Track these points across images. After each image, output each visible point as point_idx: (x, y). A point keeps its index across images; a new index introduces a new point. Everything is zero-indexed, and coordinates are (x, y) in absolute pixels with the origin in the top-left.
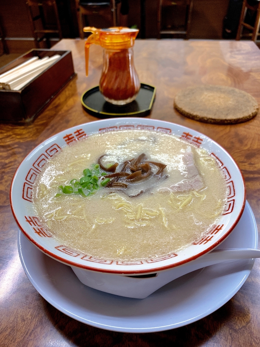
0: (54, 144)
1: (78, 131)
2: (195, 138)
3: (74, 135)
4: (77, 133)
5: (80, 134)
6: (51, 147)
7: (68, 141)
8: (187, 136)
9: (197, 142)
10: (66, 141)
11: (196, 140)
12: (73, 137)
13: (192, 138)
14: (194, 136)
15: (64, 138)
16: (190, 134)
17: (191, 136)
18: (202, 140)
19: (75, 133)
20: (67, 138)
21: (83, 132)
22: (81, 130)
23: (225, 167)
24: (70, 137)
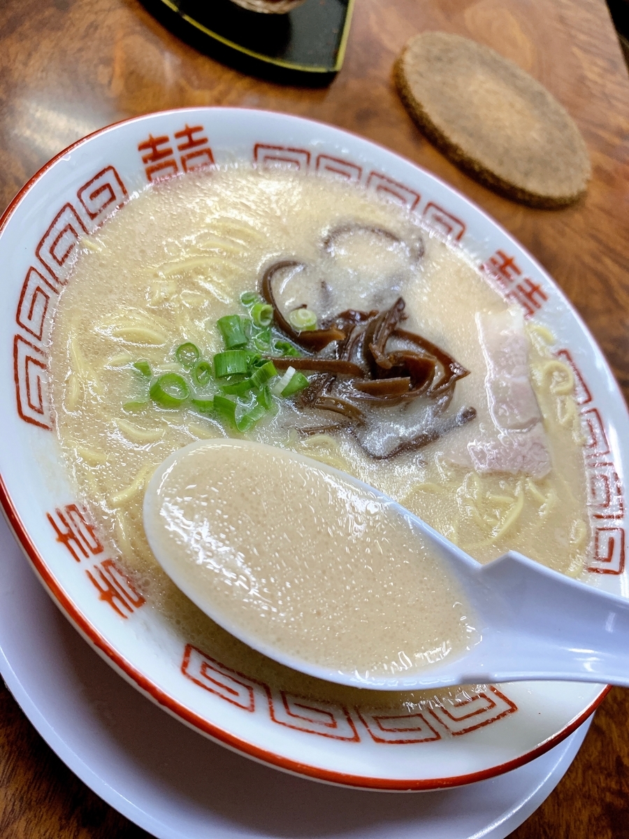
0: (106, 167)
1: (188, 132)
2: (528, 281)
3: (173, 144)
4: (185, 140)
5: (192, 143)
6: (97, 177)
7: (150, 164)
8: (503, 267)
9: (529, 296)
10: (145, 161)
11: (528, 289)
12: (169, 152)
13: (519, 280)
14: (525, 276)
15: (142, 147)
16: (517, 262)
17: (517, 271)
18: (544, 297)
19: (178, 135)
20: (149, 151)
21: (204, 141)
22: (199, 129)
23: (595, 410)
24: (160, 148)
